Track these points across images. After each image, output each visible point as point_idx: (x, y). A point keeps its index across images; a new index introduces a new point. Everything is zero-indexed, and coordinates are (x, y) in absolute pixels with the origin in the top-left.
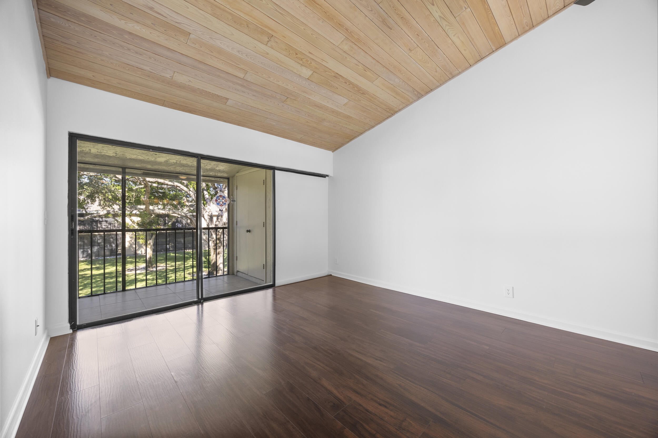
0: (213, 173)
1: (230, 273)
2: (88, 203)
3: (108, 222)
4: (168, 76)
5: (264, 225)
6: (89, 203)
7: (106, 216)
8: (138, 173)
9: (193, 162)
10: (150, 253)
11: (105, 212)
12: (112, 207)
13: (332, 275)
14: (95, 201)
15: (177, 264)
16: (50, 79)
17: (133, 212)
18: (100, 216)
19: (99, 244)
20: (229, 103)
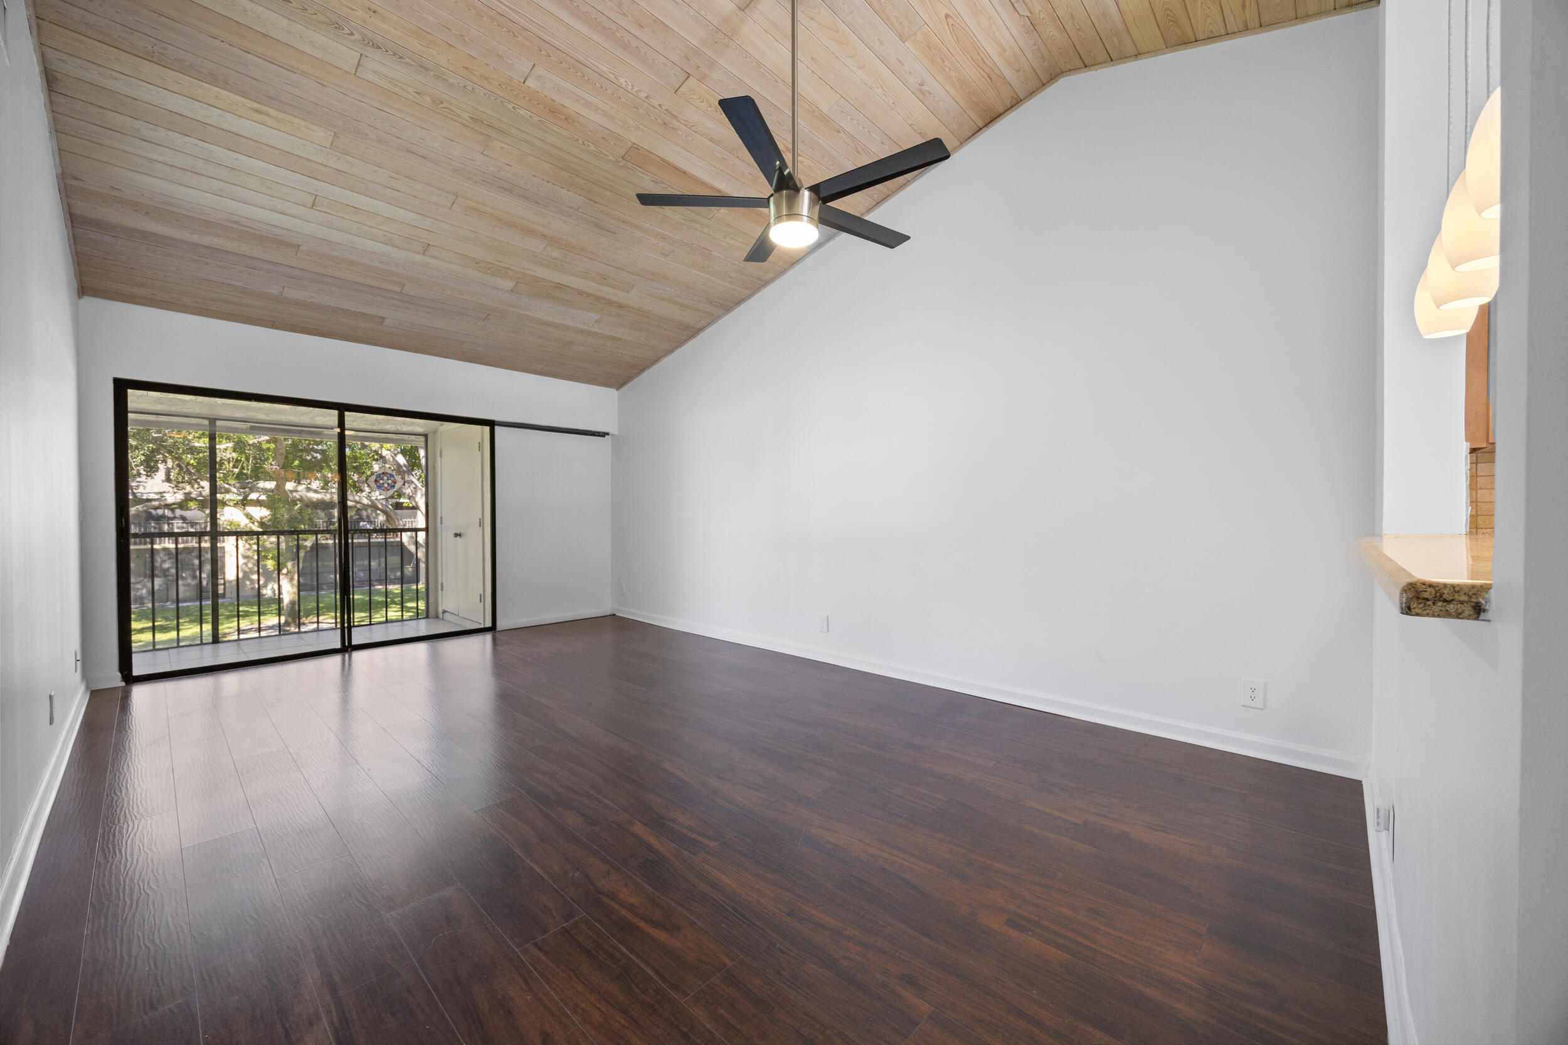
0: (392, 426)
1: (430, 615)
2: (139, 475)
3: (187, 520)
4: (274, 292)
5: (480, 523)
6: (141, 474)
7: (182, 505)
8: (240, 427)
9: (331, 417)
10: (289, 592)
11: (180, 496)
12: (199, 484)
13: (615, 615)
14: (157, 471)
15: (358, 618)
16: (82, 300)
17: (250, 496)
18: (168, 506)
19: (165, 573)
20: (386, 322)
